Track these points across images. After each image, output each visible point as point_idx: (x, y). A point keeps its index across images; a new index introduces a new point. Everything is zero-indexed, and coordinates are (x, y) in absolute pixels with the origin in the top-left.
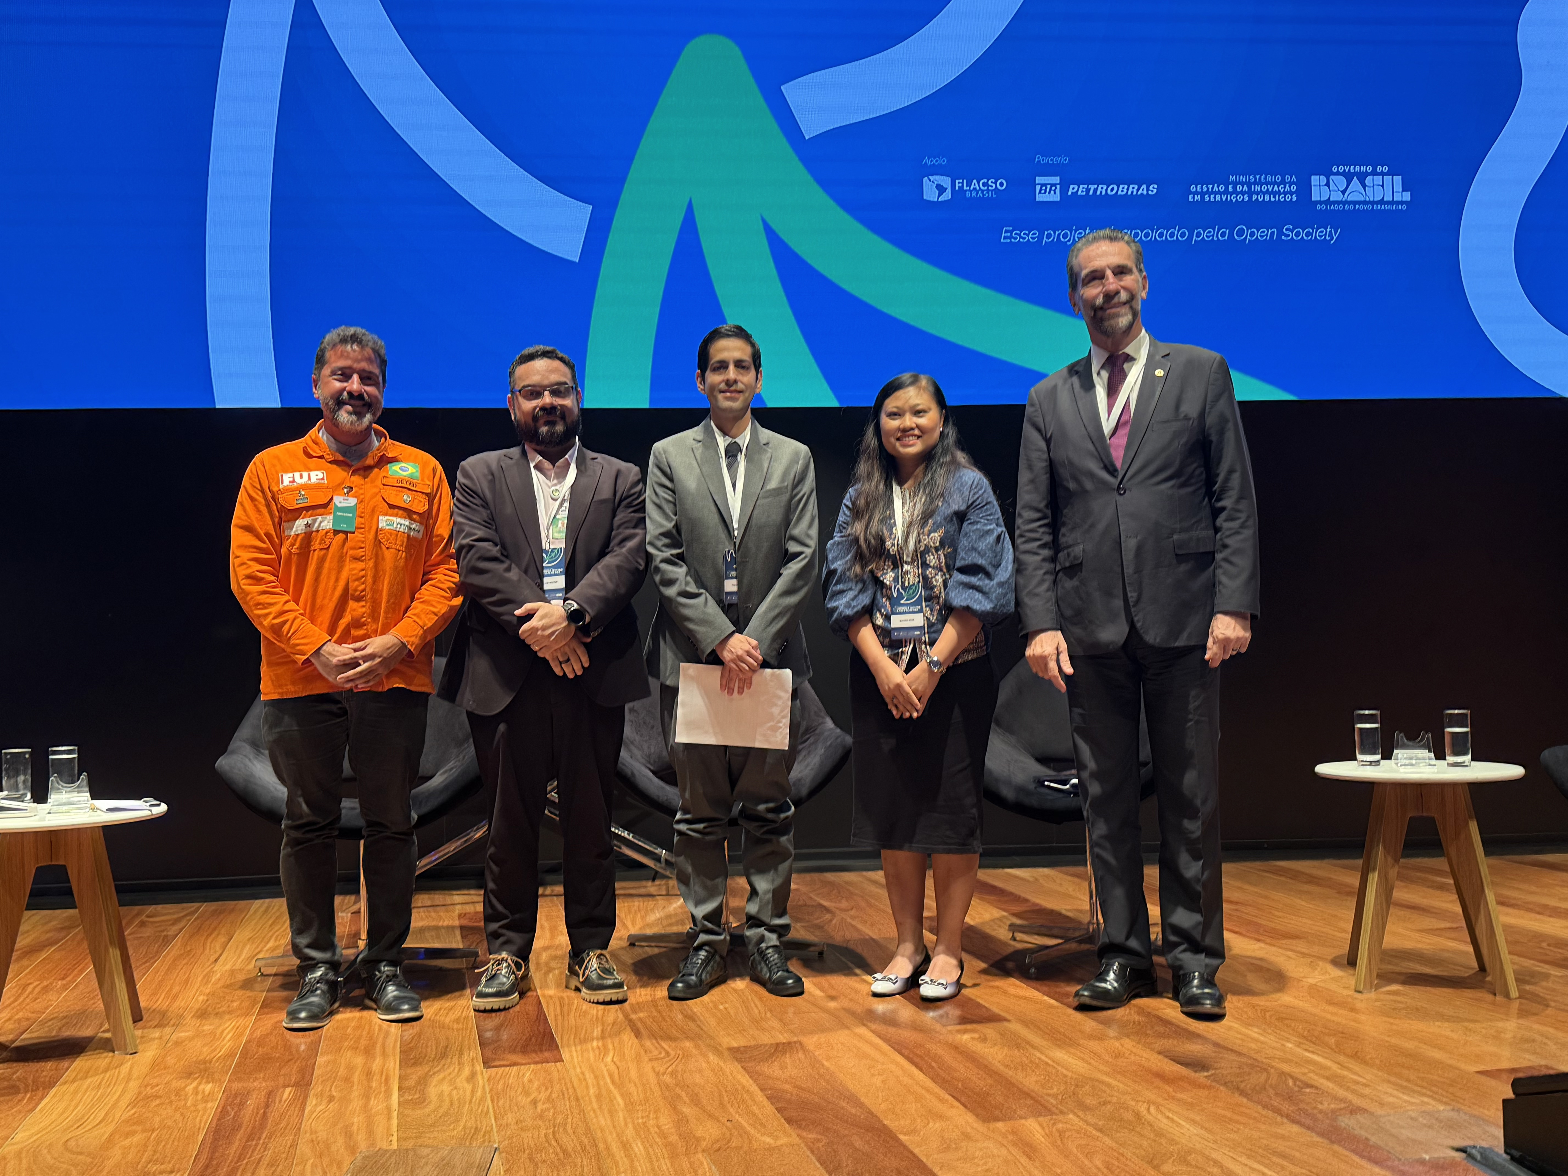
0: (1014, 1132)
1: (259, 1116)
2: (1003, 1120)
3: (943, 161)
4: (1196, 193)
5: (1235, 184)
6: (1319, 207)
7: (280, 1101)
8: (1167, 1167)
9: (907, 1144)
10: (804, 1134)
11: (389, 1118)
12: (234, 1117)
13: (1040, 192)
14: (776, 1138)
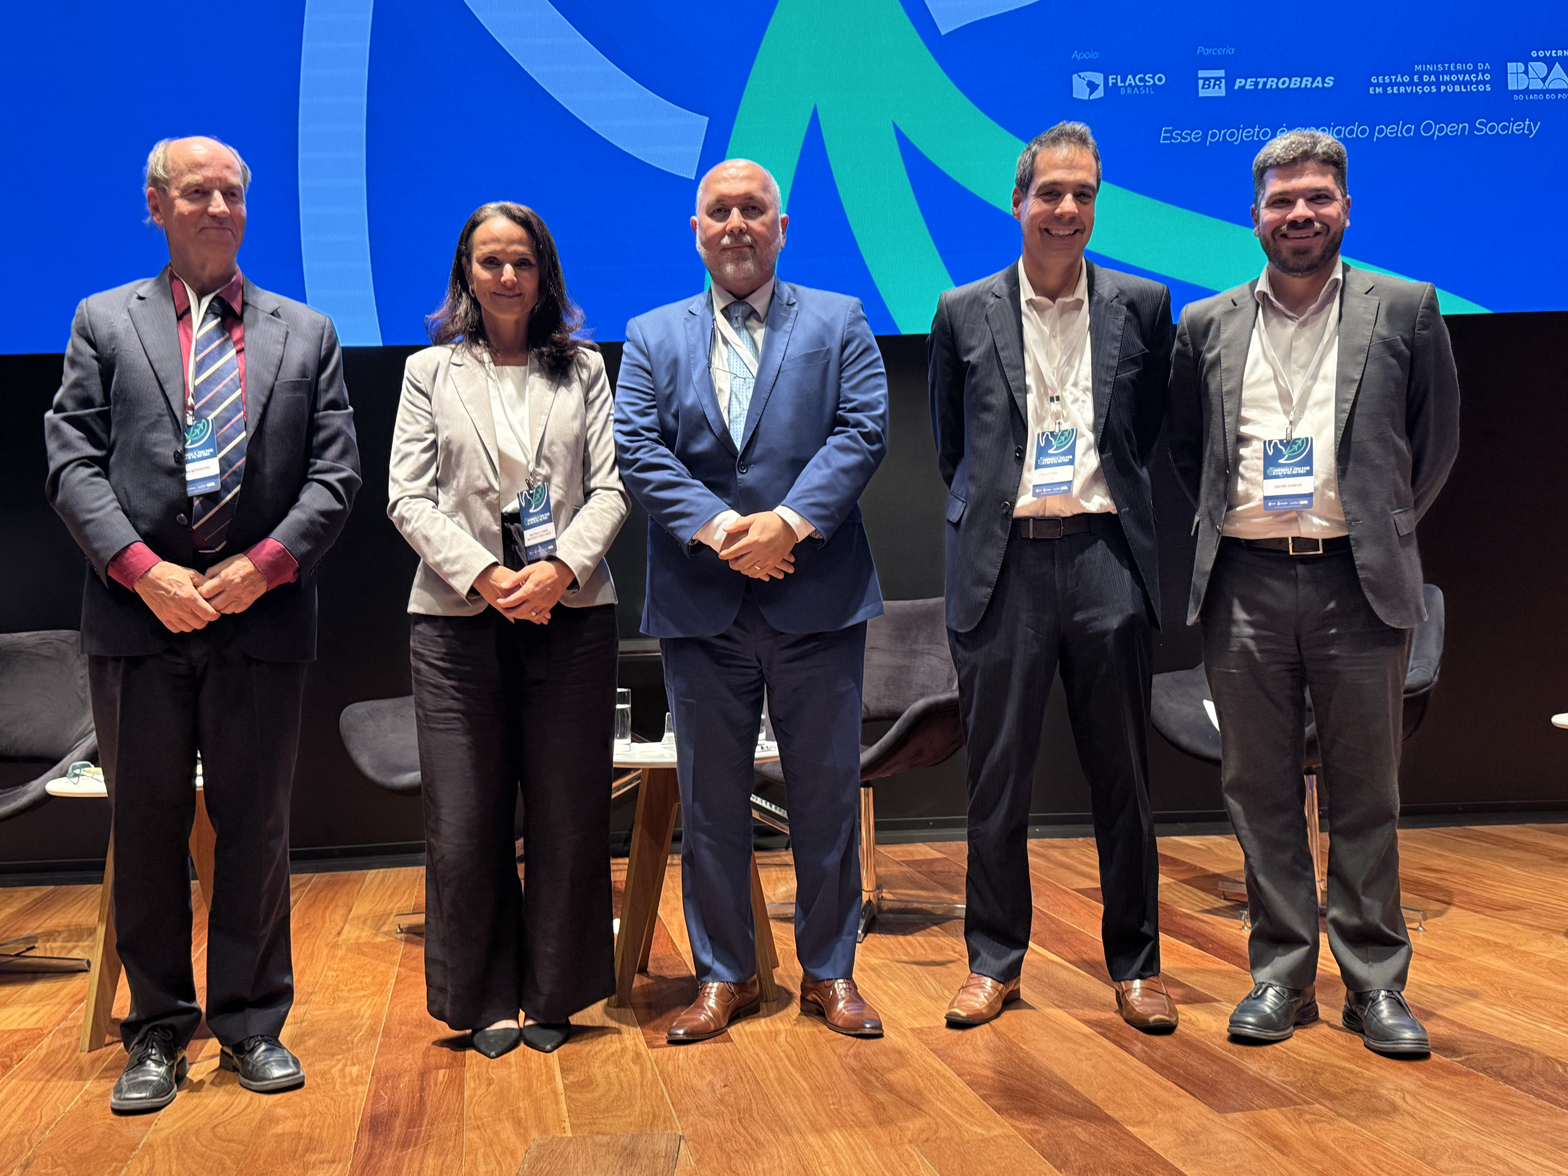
0: (1257, 1124)
1: (416, 1101)
2: (1241, 1111)
3: (1094, 55)
4: (1378, 85)
5: (1421, 74)
6: (1516, 97)
7: (436, 1085)
8: (1443, 1164)
9: (1138, 1136)
10: (1018, 1124)
11: (557, 1103)
12: (389, 1101)
13: (1203, 88)
14: (989, 1129)
